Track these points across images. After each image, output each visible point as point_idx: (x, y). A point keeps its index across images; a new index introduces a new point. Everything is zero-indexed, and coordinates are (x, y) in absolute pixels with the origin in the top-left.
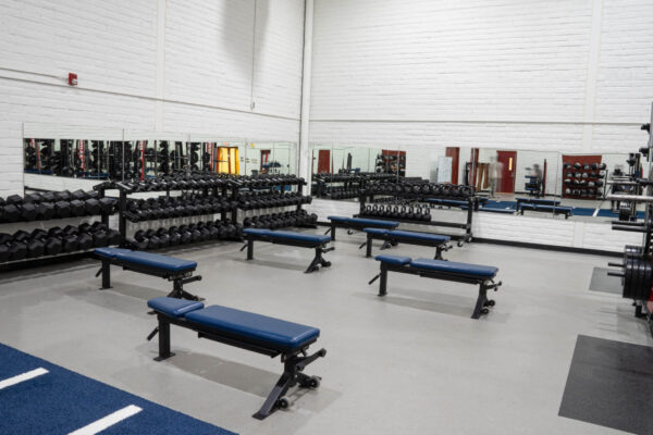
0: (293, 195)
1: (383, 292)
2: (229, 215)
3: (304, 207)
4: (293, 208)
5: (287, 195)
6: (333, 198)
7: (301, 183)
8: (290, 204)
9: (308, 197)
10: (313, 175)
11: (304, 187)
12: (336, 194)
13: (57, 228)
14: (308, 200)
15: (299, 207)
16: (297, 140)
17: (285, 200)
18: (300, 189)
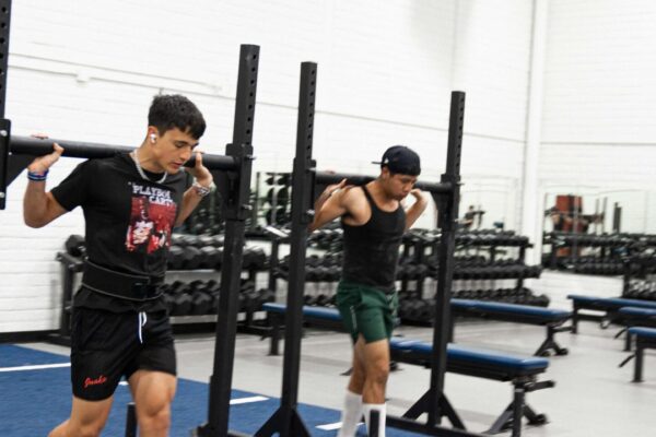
0: (510, 262)
1: (638, 378)
2: (412, 285)
3: (529, 283)
4: (510, 284)
5: (501, 263)
6: (577, 271)
7: (524, 244)
8: (506, 276)
9: (535, 268)
10: (545, 234)
11: (529, 252)
12: (582, 267)
13: (199, 282)
14: (534, 273)
15: (520, 284)
16: (518, 174)
17: (498, 269)
18: (522, 254)
